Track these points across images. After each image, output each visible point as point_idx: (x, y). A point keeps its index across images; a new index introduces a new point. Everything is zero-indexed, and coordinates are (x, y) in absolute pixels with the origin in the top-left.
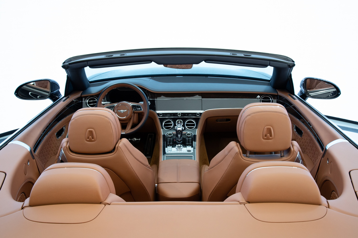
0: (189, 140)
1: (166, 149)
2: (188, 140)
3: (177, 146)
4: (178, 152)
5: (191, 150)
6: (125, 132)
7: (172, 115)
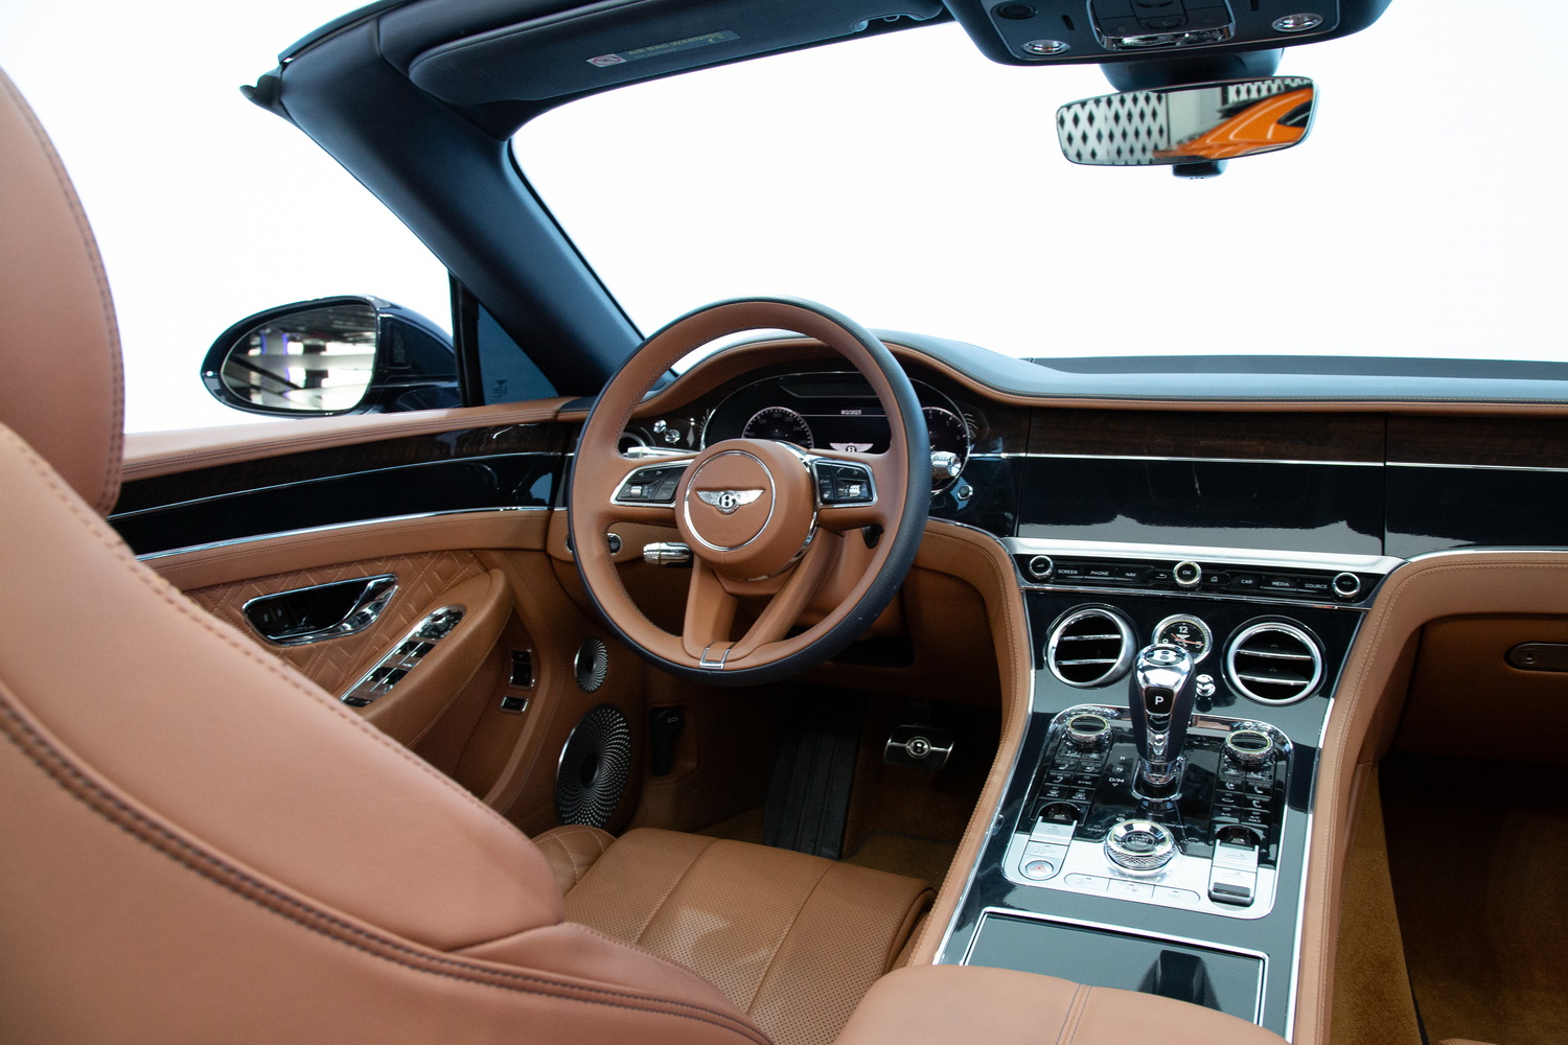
0: (1251, 790)
1: (1018, 840)
2: (1237, 787)
3: (1119, 830)
4: (1122, 891)
5: (1252, 895)
6: (728, 658)
7: (1132, 575)
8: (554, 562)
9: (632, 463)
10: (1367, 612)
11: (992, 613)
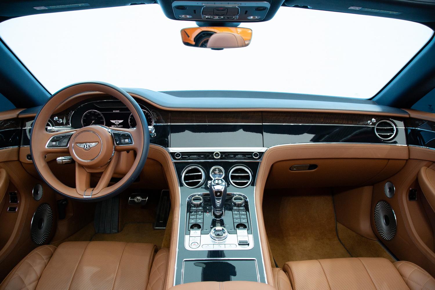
1: (187, 237)
3: (213, 230)
5: (248, 243)
6: (93, 194)
7: (202, 156)
8: (22, 164)
9: (51, 134)
10: (261, 162)
11: (165, 169)
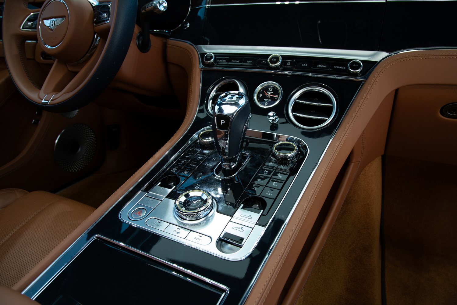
6: (52, 99)
7: (250, 62)
9: (30, 11)
10: (365, 82)
